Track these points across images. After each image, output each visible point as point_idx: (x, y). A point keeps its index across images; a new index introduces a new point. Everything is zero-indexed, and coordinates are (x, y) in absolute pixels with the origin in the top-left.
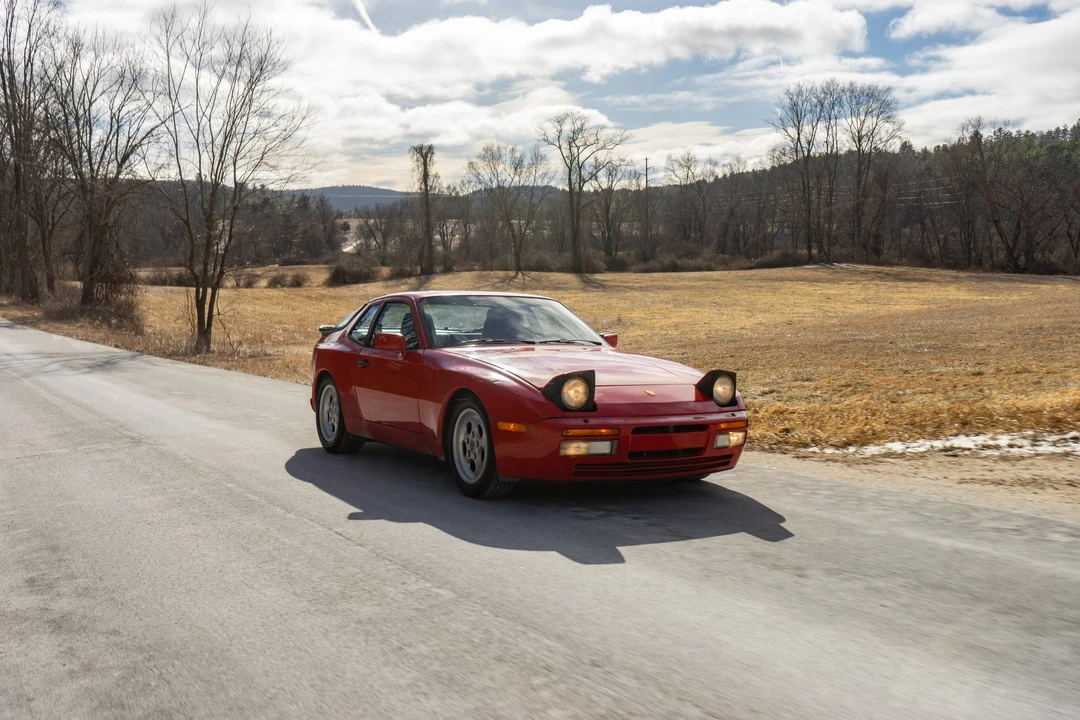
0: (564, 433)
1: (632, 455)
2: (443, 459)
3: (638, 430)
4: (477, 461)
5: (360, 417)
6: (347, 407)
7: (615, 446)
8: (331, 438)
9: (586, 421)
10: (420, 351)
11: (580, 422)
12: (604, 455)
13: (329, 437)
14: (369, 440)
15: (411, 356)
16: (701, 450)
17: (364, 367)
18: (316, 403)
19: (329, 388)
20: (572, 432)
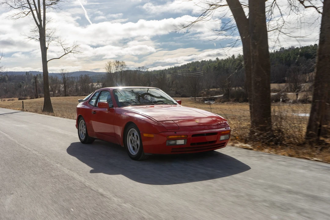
0: (168, 138)
1: (192, 144)
2: (123, 146)
3: (194, 135)
4: (136, 147)
5: (93, 131)
6: (89, 128)
7: (186, 141)
8: (83, 139)
9: (175, 133)
10: (114, 108)
11: (173, 133)
12: (182, 144)
13: (83, 138)
14: (96, 139)
15: (111, 110)
16: (215, 142)
17: (94, 114)
18: (78, 126)
19: (82, 121)
20: (170, 137)
